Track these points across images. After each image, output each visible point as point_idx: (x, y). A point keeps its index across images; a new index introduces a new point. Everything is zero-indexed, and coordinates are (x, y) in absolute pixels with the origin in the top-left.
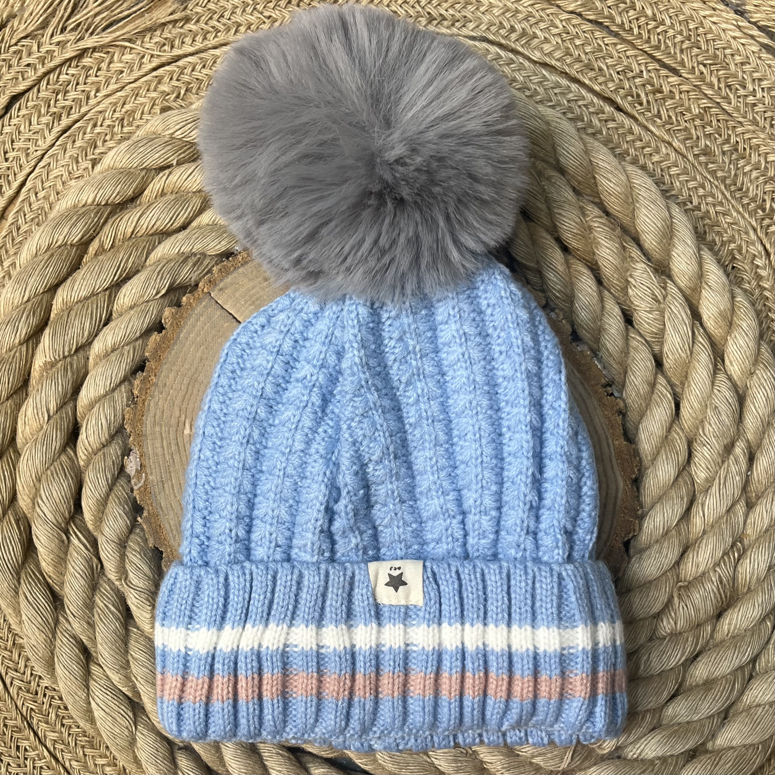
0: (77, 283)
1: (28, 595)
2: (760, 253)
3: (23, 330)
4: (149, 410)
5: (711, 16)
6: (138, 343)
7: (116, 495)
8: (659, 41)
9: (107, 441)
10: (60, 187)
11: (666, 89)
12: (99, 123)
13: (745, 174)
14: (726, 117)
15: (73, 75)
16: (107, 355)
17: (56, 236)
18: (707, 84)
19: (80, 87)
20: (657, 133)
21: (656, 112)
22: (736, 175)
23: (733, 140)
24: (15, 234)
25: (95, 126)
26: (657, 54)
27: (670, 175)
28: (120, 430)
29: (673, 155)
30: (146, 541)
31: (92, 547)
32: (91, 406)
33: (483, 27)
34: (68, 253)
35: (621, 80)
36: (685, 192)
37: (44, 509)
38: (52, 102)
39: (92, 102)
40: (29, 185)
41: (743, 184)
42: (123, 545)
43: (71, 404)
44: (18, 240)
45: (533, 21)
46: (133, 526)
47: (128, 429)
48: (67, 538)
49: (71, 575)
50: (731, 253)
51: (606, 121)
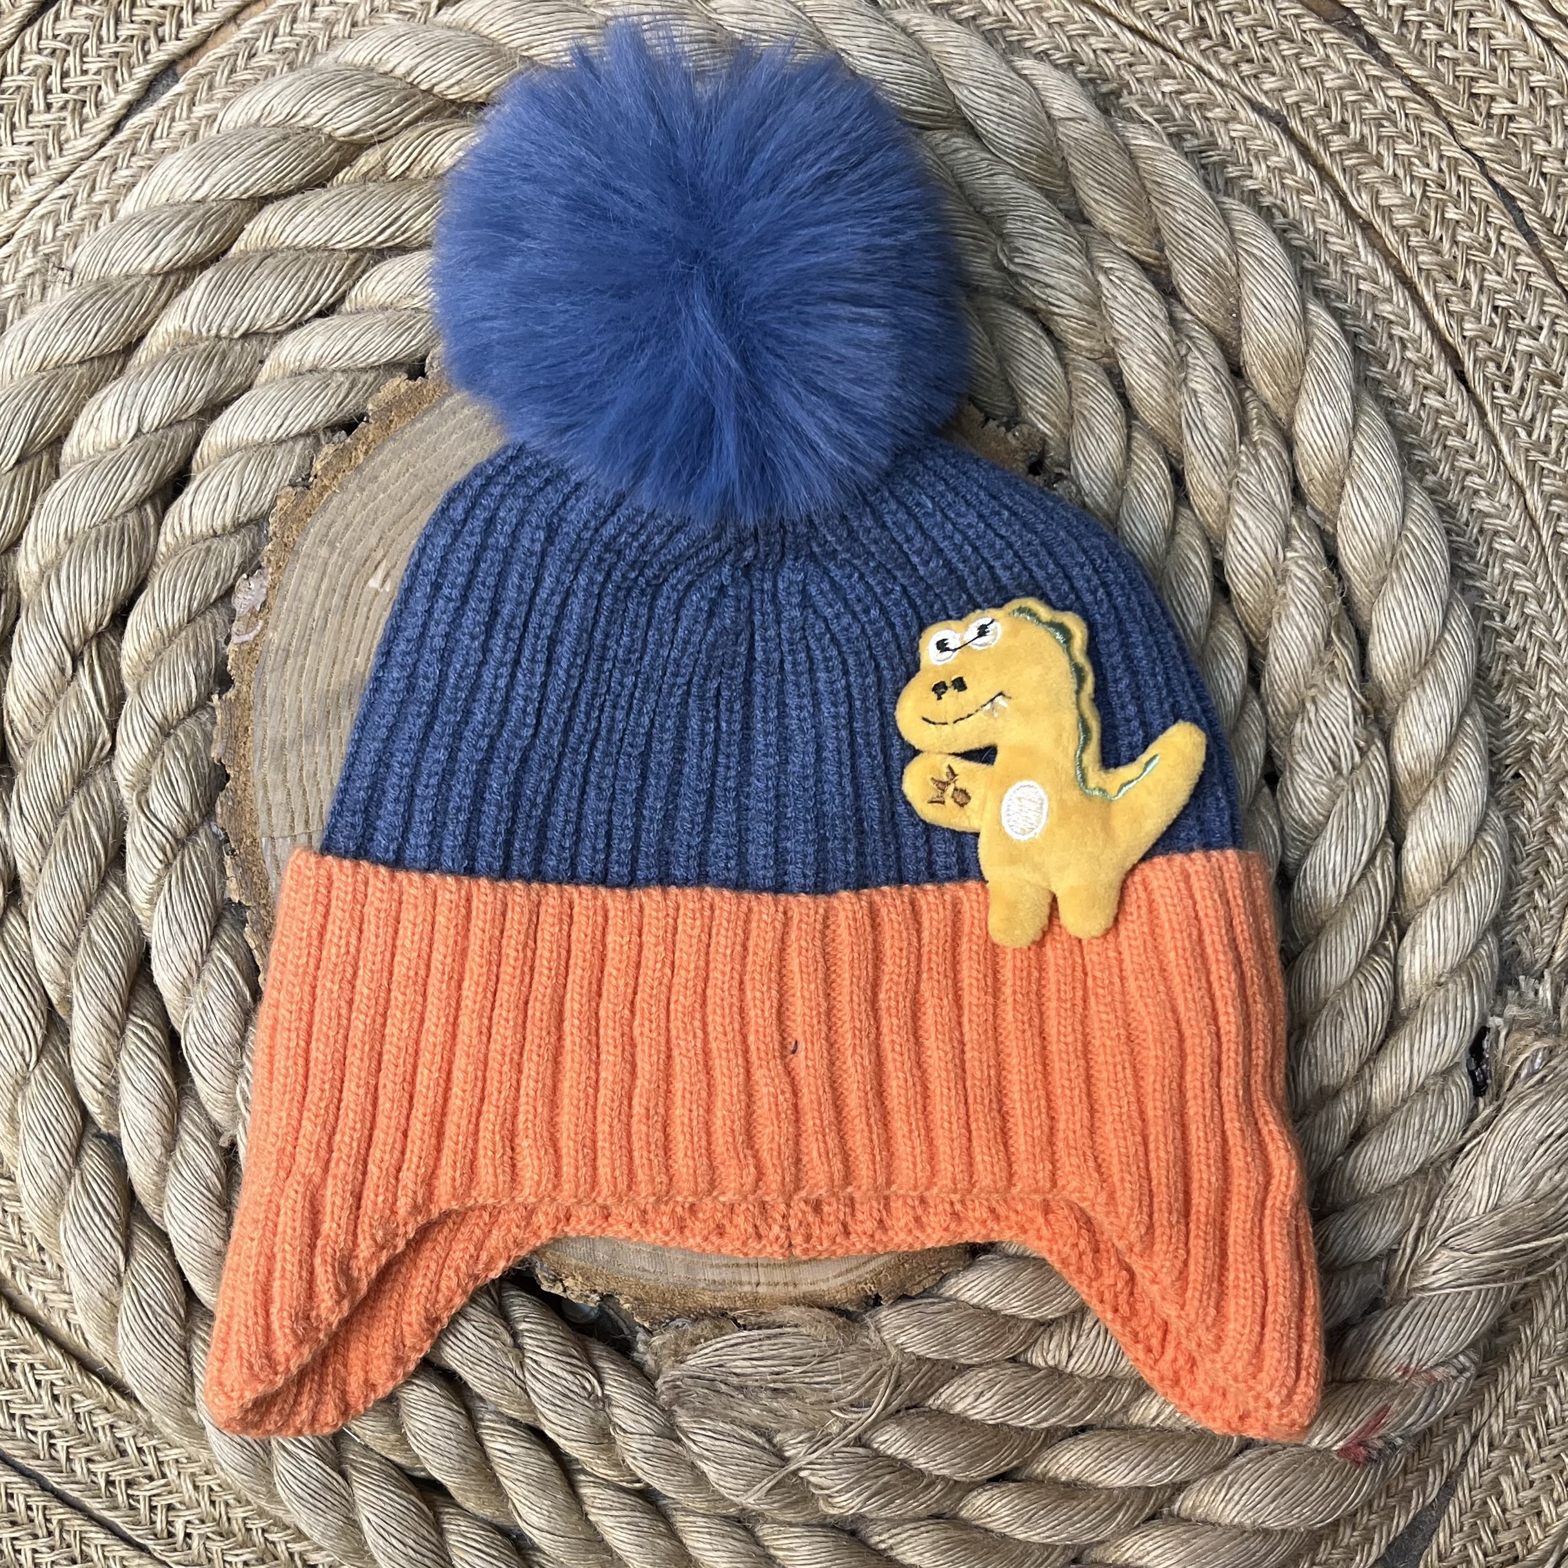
0: (306, 212)
3: (167, 253)
4: (324, 508)
6: (364, 377)
7: (195, 636)
9: (224, 528)
16: (298, 374)
17: (309, 106)
20: (1508, 460)
21: (1528, 417)
24: (240, 62)
28: (258, 521)
29: (1516, 513)
30: (209, 740)
31: (110, 705)
32: (228, 452)
33: (1291, 97)
34: (316, 148)
35: (1492, 324)
37: (55, 596)
42: (165, 730)
43: (191, 429)
44: (241, 76)
45: (1388, 130)
46: (201, 704)
47: (273, 526)
48: (75, 669)
49: (50, 737)
50: (1528, 747)
51: (1426, 388)
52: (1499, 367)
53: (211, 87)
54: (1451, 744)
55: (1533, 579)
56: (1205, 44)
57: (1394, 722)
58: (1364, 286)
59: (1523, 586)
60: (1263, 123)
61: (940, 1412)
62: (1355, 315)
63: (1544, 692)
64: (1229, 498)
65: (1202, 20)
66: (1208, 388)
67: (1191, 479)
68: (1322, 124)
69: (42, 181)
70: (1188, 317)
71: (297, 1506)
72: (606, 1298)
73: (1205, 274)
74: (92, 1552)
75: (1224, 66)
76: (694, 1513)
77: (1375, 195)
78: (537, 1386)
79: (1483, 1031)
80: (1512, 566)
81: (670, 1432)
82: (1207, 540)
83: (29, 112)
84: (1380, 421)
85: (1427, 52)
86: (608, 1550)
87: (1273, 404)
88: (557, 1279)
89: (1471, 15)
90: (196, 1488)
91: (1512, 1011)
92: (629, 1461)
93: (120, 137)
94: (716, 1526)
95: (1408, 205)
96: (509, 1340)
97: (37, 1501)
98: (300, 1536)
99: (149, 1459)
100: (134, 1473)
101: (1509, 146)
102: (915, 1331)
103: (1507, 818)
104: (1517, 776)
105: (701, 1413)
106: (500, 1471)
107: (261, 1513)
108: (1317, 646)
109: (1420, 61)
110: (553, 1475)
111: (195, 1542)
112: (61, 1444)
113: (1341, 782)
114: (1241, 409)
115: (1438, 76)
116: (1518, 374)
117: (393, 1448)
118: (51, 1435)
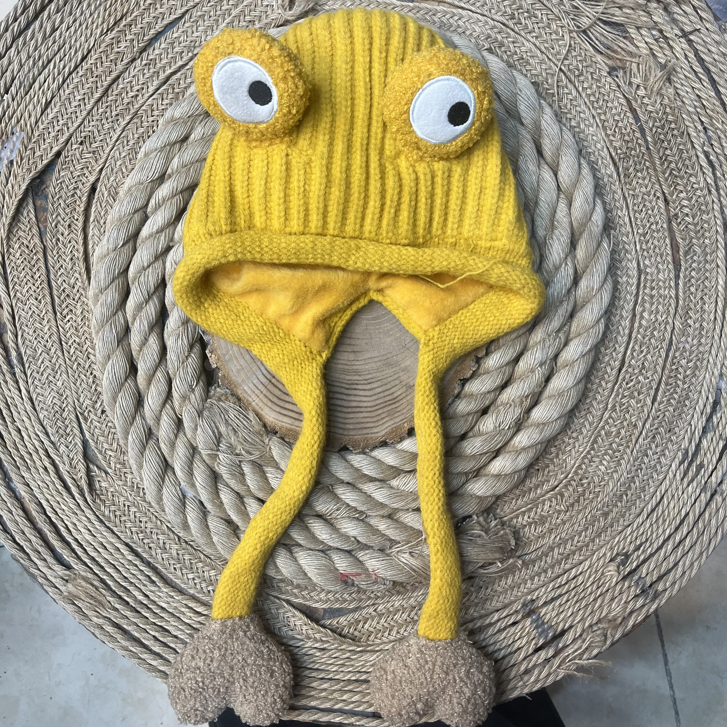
2: (552, 484)
5: (697, 413)
8: (672, 384)
10: (468, 33)
11: (641, 397)
12: (516, 45)
13: (601, 461)
14: (634, 440)
15: (542, 18)
18: (652, 421)
19: (536, 26)
20: (611, 400)
21: (625, 395)
24: (430, 13)
25: (514, 42)
27: (586, 415)
35: (639, 366)
36: (577, 427)
39: (528, 36)
41: (594, 462)
52: (630, 377)
53: (418, 12)
54: (531, 446)
55: (588, 431)
57: (523, 428)
58: (620, 328)
59: (584, 430)
60: (636, 269)
62: (611, 333)
63: (564, 458)
65: (647, 232)
66: (561, 313)
67: (536, 329)
68: (648, 283)
70: (574, 293)
71: (100, 340)
72: (218, 368)
73: (587, 288)
74: (43, 301)
75: (641, 248)
76: (186, 436)
77: (644, 311)
78: (181, 371)
79: (470, 516)
81: (199, 412)
82: (526, 346)
84: (590, 361)
85: (688, 292)
86: (158, 424)
87: (571, 332)
88: (211, 352)
89: (706, 294)
90: (82, 312)
91: (481, 519)
92: (184, 409)
94: (188, 444)
95: (648, 321)
96: (186, 355)
97: (43, 278)
98: (94, 348)
100: (71, 294)
101: (683, 332)
102: (277, 448)
103: (525, 476)
104: (538, 470)
106: (154, 381)
107: (90, 334)
108: (524, 394)
110: (165, 395)
113: (498, 429)
114: (563, 326)
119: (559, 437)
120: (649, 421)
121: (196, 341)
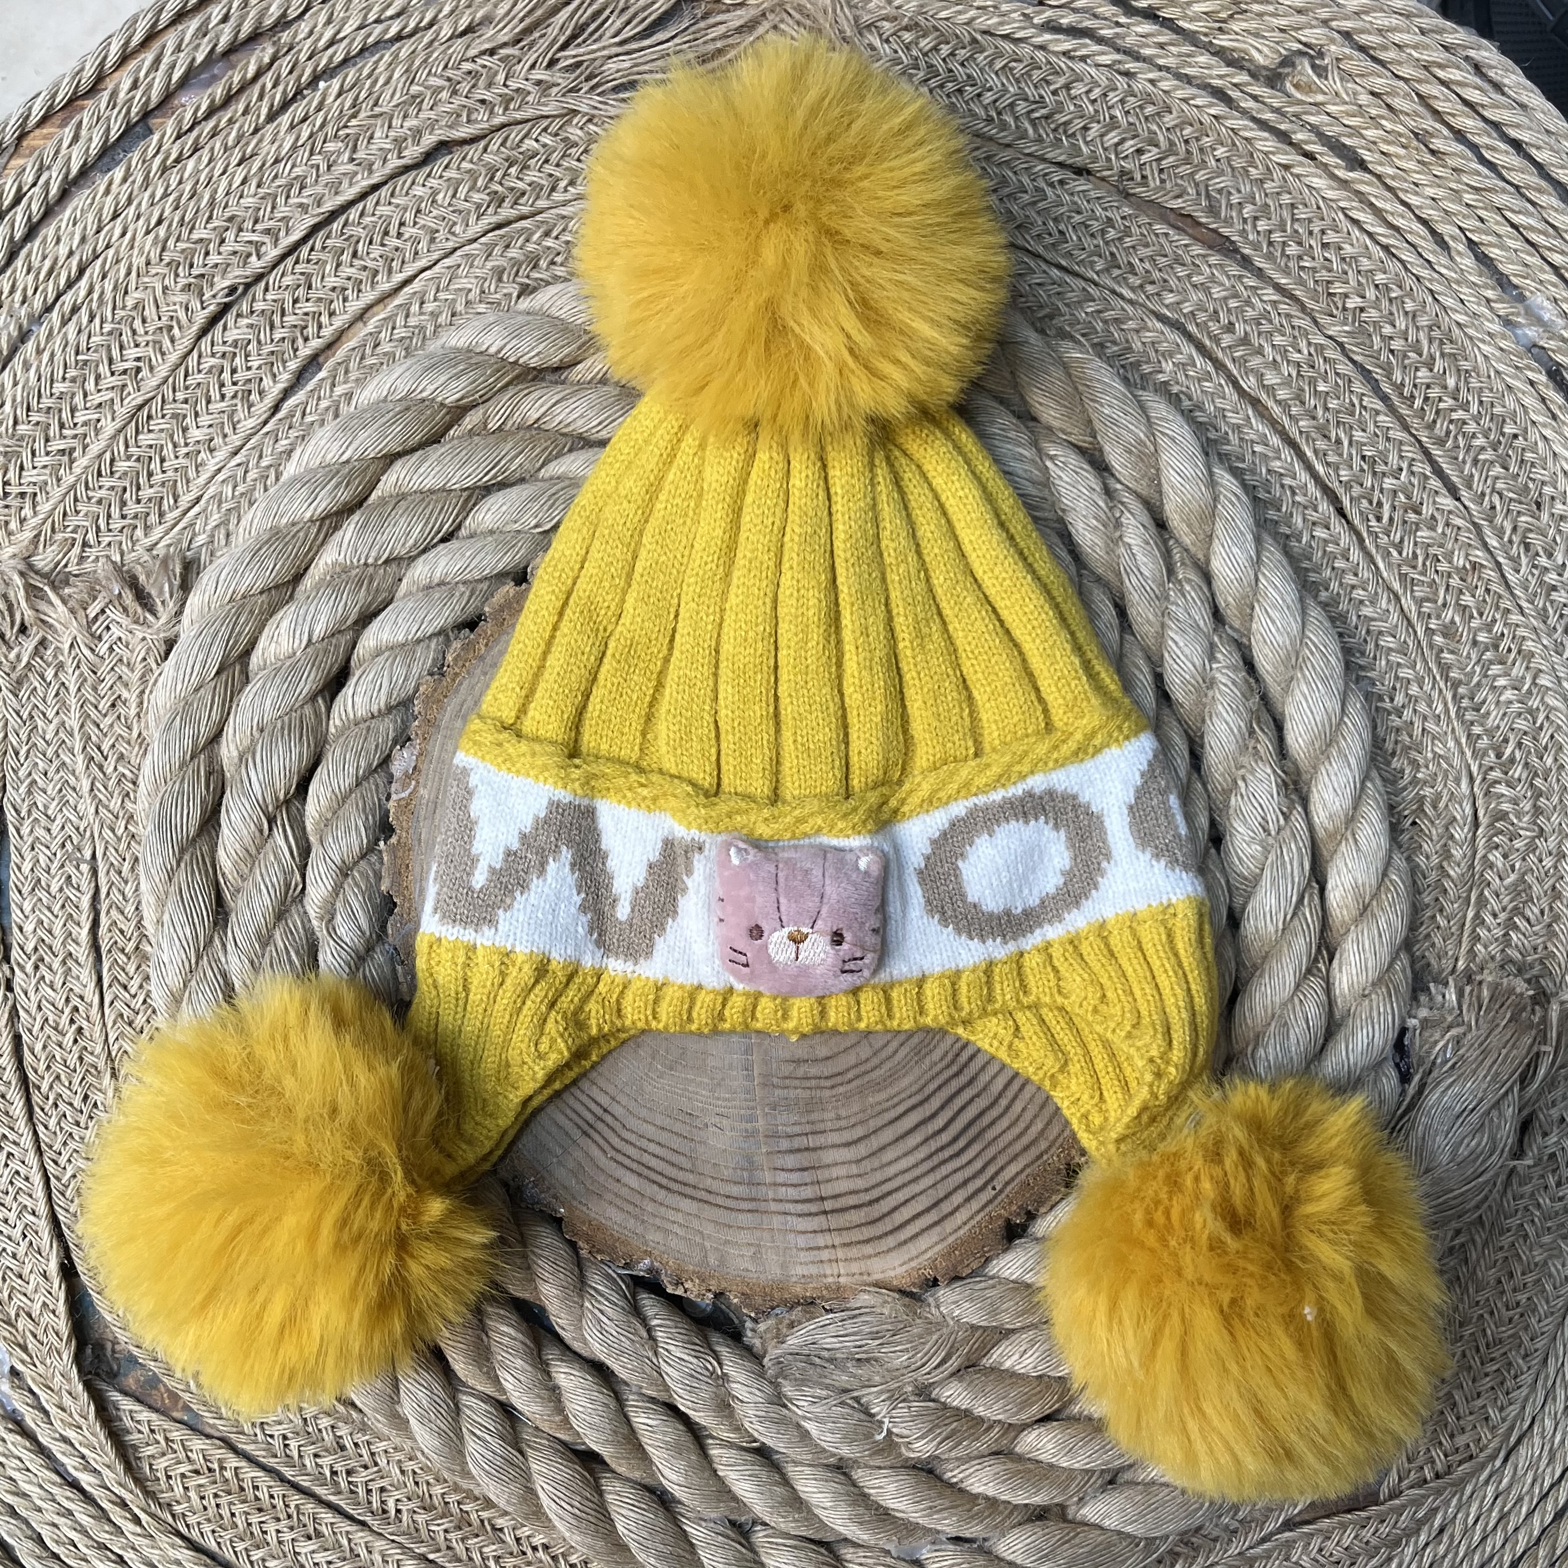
0: (429, 463)
1: (184, 887)
2: (1464, 818)
3: (323, 503)
4: (457, 691)
5: (1544, 426)
6: (480, 586)
7: (362, 796)
8: (1448, 433)
9: (380, 711)
10: (460, 307)
11: (1427, 510)
12: (554, 234)
13: (1493, 688)
14: (1501, 590)
15: (544, 146)
16: (429, 587)
17: (425, 382)
18: (1493, 526)
19: (549, 168)
20: (1385, 574)
21: (1397, 539)
22: (1479, 684)
23: (1498, 628)
24: (368, 351)
25: (547, 234)
26: (1436, 452)
27: (1377, 645)
28: (406, 703)
29: (1394, 617)
30: (379, 877)
31: (300, 855)
32: (378, 653)
33: (1187, 308)
34: (431, 414)
35: (1362, 470)
36: (1389, 681)
37: (252, 774)
38: (499, 174)
39: (557, 196)
40: (416, 285)
41: (1484, 702)
42: (344, 872)
43: (349, 636)
44: (370, 361)
45: (1266, 327)
46: (370, 850)
47: (418, 707)
48: (270, 829)
49: (256, 885)
50: (1421, 800)
51: (1314, 524)
52: (1371, 503)
53: (347, 372)
54: (1357, 802)
55: (1413, 667)
56: (1116, 272)
57: (1309, 790)
58: (1258, 448)
59: (1405, 673)
60: (1166, 330)
61: (992, 1369)
62: (1253, 472)
63: (1430, 755)
64: (1163, 625)
65: (1112, 254)
66: (1139, 541)
67: (1132, 612)
68: (1213, 326)
69: (221, 455)
70: (1119, 486)
71: (486, 1479)
72: (719, 1295)
73: (1130, 452)
74: (324, 1529)
75: (1133, 289)
76: (802, 1464)
77: (1260, 377)
78: (669, 1370)
79: (1403, 1031)
80: (1395, 658)
81: (778, 1400)
82: (1149, 658)
83: (208, 402)
84: (1278, 555)
85: (1291, 264)
86: (735, 1499)
87: (1193, 549)
88: (678, 1283)
89: (1323, 232)
90: (403, 1472)
91: (1423, 1013)
92: (747, 1425)
93: (280, 415)
94: (820, 1473)
95: (1287, 382)
96: (645, 1335)
97: (278, 1491)
98: (489, 1504)
99: (364, 1452)
100: (352, 1464)
101: (1362, 333)
102: (967, 1305)
103: (1409, 859)
104: (1414, 823)
105: (802, 1382)
106: (644, 1440)
107: (456, 1489)
108: (1242, 735)
109: (1286, 272)
110: (686, 1439)
111: (405, 1517)
112: (293, 1444)
113: (1271, 841)
114: (1167, 555)
115: (1302, 283)
116: (1386, 507)
117: (559, 1428)
118: (285, 1438)
119: (1381, 731)
120: (1487, 531)
121: (634, 1296)
